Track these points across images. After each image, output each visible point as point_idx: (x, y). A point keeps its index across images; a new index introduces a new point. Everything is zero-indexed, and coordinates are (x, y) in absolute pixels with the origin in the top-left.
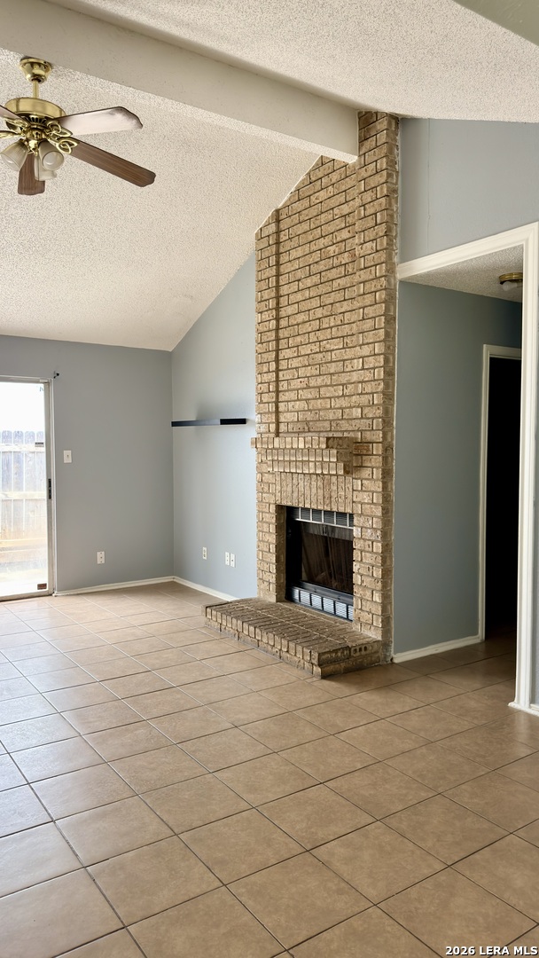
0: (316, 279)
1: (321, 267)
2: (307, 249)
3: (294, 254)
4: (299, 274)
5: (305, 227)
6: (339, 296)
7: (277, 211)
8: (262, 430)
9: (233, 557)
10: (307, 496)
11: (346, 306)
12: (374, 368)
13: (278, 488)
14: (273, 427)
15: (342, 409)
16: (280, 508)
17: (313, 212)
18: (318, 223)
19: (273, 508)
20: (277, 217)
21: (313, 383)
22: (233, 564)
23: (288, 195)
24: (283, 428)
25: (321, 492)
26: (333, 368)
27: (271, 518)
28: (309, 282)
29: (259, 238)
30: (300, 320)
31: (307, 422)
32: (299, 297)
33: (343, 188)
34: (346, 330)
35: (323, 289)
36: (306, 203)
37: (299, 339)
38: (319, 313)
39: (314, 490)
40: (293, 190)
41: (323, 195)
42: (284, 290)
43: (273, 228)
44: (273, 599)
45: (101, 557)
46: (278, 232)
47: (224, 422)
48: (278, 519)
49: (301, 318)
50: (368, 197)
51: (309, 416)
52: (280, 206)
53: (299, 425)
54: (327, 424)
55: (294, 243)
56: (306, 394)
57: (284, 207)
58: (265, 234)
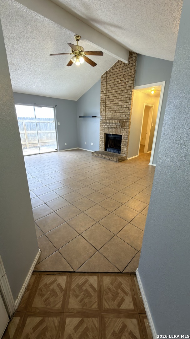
0: (116, 88)
1: (117, 85)
2: (114, 81)
3: (110, 82)
4: (112, 86)
5: (114, 76)
6: (121, 92)
7: (107, 71)
8: (101, 119)
9: (93, 143)
10: (113, 132)
11: (123, 94)
12: (129, 107)
13: (105, 130)
14: (104, 118)
15: (121, 115)
16: (105, 134)
17: (116, 73)
18: (117, 76)
19: (103, 134)
20: (107, 73)
21: (114, 109)
22: (93, 145)
24: (106, 118)
25: (115, 131)
26: (119, 107)
27: (103, 136)
28: (114, 88)
29: (102, 77)
30: (111, 96)
31: (112, 117)
32: (112, 91)
33: (124, 68)
34: (122, 99)
35: (117, 90)
36: (114, 71)
37: (111, 100)
38: (116, 95)
39: (113, 131)
40: (111, 67)
41: (118, 69)
42: (108, 89)
43: (105, 75)
44: (103, 151)
45: (66, 144)
46: (107, 76)
47: (93, 117)
48: (105, 136)
49: (112, 96)
50: (130, 71)
51: (113, 116)
52: (107, 70)
53: (110, 118)
54: (117, 118)
55: (111, 79)
56: (113, 112)
57: (108, 71)
58: (104, 76)
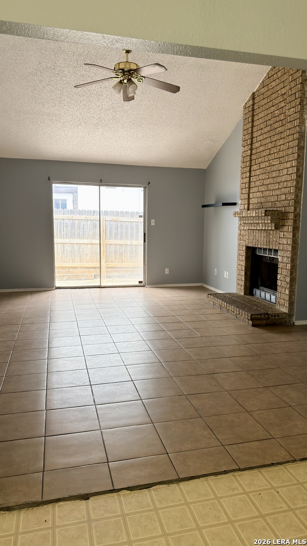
0: (269, 128)
1: (271, 122)
2: (266, 112)
3: (260, 115)
4: (262, 126)
5: (265, 101)
6: (278, 137)
7: (253, 94)
8: (242, 208)
9: (228, 273)
10: (259, 241)
11: (281, 142)
12: (292, 174)
13: (247, 237)
14: (246, 206)
15: (277, 195)
16: (248, 248)
17: (269, 93)
18: (271, 99)
19: (244, 248)
20: (253, 97)
21: (265, 183)
22: (227, 276)
23: (259, 85)
24: (251, 207)
25: (265, 239)
26: (274, 174)
27: (243, 253)
28: (266, 130)
29: (245, 108)
30: (261, 150)
31: (261, 203)
32: (261, 138)
33: (283, 80)
34: (281, 154)
35: (272, 133)
36: (266, 88)
37: (260, 160)
38: (270, 145)
39: (262, 238)
40: (261, 82)
41: (274, 84)
42: (255, 135)
43: (251, 102)
44: (242, 294)
45: (167, 271)
46: (253, 105)
47: (224, 204)
48: (247, 253)
49: (262, 148)
50: (293, 84)
51: (263, 200)
53: (258, 205)
54: (270, 204)
55: (260, 110)
56: (262, 188)
57: (256, 91)
58: (247, 106)
